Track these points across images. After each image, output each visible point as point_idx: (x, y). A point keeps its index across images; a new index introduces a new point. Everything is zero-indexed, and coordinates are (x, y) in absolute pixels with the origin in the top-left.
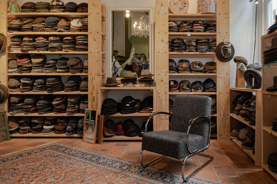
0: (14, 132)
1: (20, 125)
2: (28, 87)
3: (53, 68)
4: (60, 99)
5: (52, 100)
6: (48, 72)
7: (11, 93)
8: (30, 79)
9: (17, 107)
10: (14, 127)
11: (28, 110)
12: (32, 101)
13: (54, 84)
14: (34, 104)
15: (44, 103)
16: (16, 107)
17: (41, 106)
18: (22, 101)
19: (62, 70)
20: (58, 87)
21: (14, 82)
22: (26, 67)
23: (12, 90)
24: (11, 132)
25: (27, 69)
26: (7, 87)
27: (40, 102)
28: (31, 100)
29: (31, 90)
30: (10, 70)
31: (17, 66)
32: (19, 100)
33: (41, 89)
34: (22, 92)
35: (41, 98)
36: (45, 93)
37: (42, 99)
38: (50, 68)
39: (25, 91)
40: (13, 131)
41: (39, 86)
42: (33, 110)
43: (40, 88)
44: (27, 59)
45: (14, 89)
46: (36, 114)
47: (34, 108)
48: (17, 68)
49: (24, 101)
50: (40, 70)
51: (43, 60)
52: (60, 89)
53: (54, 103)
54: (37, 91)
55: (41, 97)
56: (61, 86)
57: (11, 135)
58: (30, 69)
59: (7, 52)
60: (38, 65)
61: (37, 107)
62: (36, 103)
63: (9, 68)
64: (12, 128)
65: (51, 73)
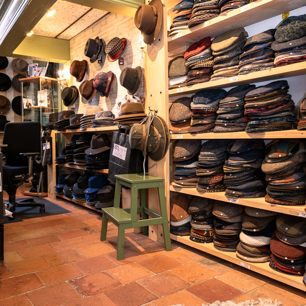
0: (180, 231)
1: (193, 216)
2: (205, 122)
3: (263, 56)
4: (284, 155)
5: (262, 158)
6: (250, 71)
7: (175, 137)
8: (208, 100)
9: (186, 170)
10: (181, 219)
11: (205, 181)
12: (213, 159)
13: (267, 107)
14: (218, 167)
15: (240, 165)
16: (183, 170)
17: (233, 174)
18: (194, 158)
19: (292, 55)
20: (279, 115)
21: (181, 111)
22: (200, 69)
23: (176, 129)
24: (174, 230)
25: (203, 74)
26: (168, 123)
27: (230, 161)
28: (211, 156)
29: (210, 129)
30: (173, 83)
31: (184, 71)
32: (189, 154)
33: (232, 124)
34: (192, 133)
35: (232, 150)
36: (243, 135)
37: (235, 155)
38: (254, 59)
39: (199, 132)
40: (179, 229)
41: (228, 116)
42: (216, 184)
43: (229, 120)
44: (203, 47)
45: (180, 127)
46: (221, 196)
47: (218, 179)
48: (185, 75)
49: (198, 158)
50: (230, 70)
51: (236, 38)
52: (284, 121)
53: (267, 167)
54: (224, 129)
55: (234, 149)
56: (286, 113)
57: (173, 237)
58: (208, 73)
59: (166, 39)
60: (224, 57)
61: (225, 177)
62: (223, 164)
63: (171, 77)
64: (176, 221)
65: (257, 70)
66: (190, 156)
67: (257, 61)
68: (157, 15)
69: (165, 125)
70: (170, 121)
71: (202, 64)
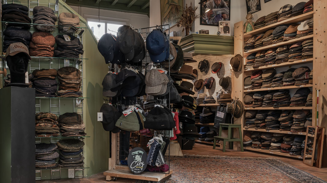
0: (247, 146)
1: (253, 139)
2: (259, 103)
3: (280, 82)
4: (285, 115)
5: (279, 117)
6: (275, 87)
7: (246, 109)
8: (260, 95)
9: (251, 122)
10: (248, 141)
11: (258, 125)
12: (262, 117)
13: (280, 99)
14: (263, 120)
15: (271, 119)
16: (249, 122)
17: (269, 122)
18: (254, 117)
19: (288, 83)
20: (284, 102)
21: (249, 98)
22: (257, 83)
23: (247, 106)
24: (245, 145)
25: (258, 85)
26: (243, 103)
27: (268, 118)
28: (261, 116)
29: (261, 106)
30: (245, 87)
31: (251, 83)
32: (252, 115)
33: (269, 104)
34: (253, 107)
35: (268, 114)
36: (272, 108)
37: (270, 115)
38: (277, 82)
39: (256, 107)
40: (247, 145)
41: (267, 102)
42: (263, 126)
43: (268, 103)
44: (259, 75)
45: (248, 105)
46: (264, 130)
47: (263, 124)
48: (251, 85)
49: (255, 117)
50: (269, 85)
51: (271, 74)
52: (286, 104)
53: (280, 119)
54: (266, 106)
55: (269, 113)
56: (287, 101)
57: (244, 148)
58: (260, 85)
59: (243, 70)
60: (266, 80)
61: (266, 123)
62: (265, 119)
63: (245, 85)
64: (246, 142)
65: (277, 87)
66: (252, 116)
67: (278, 83)
68: (240, 62)
69: (242, 104)
70: (244, 102)
71: (258, 82)
